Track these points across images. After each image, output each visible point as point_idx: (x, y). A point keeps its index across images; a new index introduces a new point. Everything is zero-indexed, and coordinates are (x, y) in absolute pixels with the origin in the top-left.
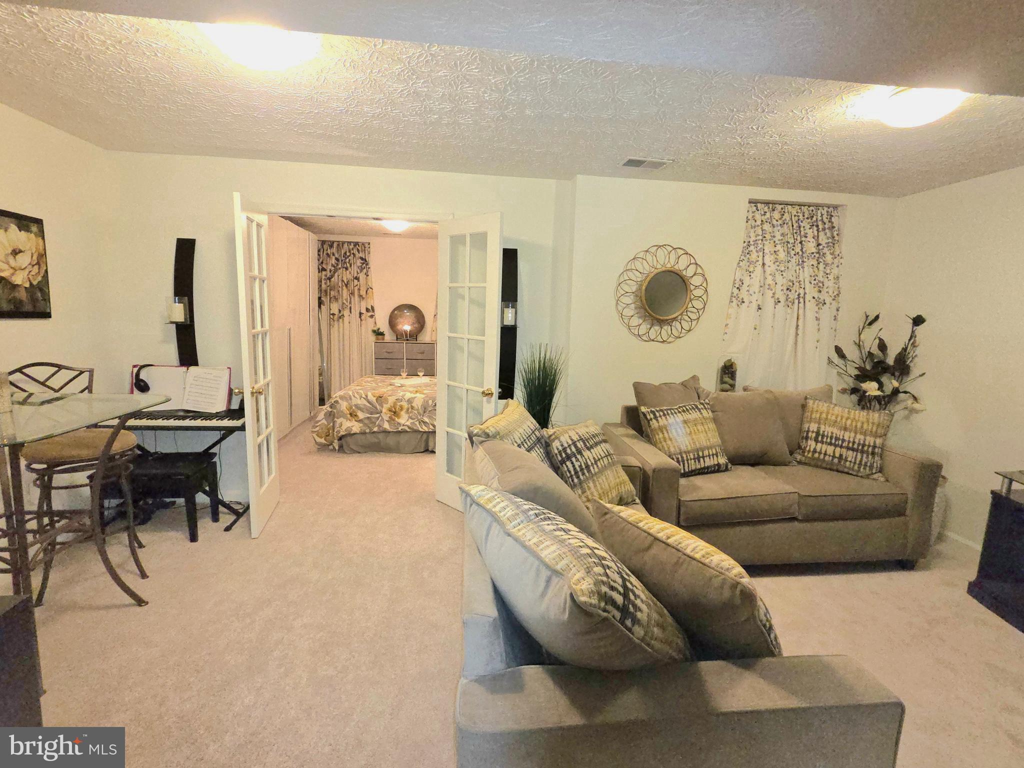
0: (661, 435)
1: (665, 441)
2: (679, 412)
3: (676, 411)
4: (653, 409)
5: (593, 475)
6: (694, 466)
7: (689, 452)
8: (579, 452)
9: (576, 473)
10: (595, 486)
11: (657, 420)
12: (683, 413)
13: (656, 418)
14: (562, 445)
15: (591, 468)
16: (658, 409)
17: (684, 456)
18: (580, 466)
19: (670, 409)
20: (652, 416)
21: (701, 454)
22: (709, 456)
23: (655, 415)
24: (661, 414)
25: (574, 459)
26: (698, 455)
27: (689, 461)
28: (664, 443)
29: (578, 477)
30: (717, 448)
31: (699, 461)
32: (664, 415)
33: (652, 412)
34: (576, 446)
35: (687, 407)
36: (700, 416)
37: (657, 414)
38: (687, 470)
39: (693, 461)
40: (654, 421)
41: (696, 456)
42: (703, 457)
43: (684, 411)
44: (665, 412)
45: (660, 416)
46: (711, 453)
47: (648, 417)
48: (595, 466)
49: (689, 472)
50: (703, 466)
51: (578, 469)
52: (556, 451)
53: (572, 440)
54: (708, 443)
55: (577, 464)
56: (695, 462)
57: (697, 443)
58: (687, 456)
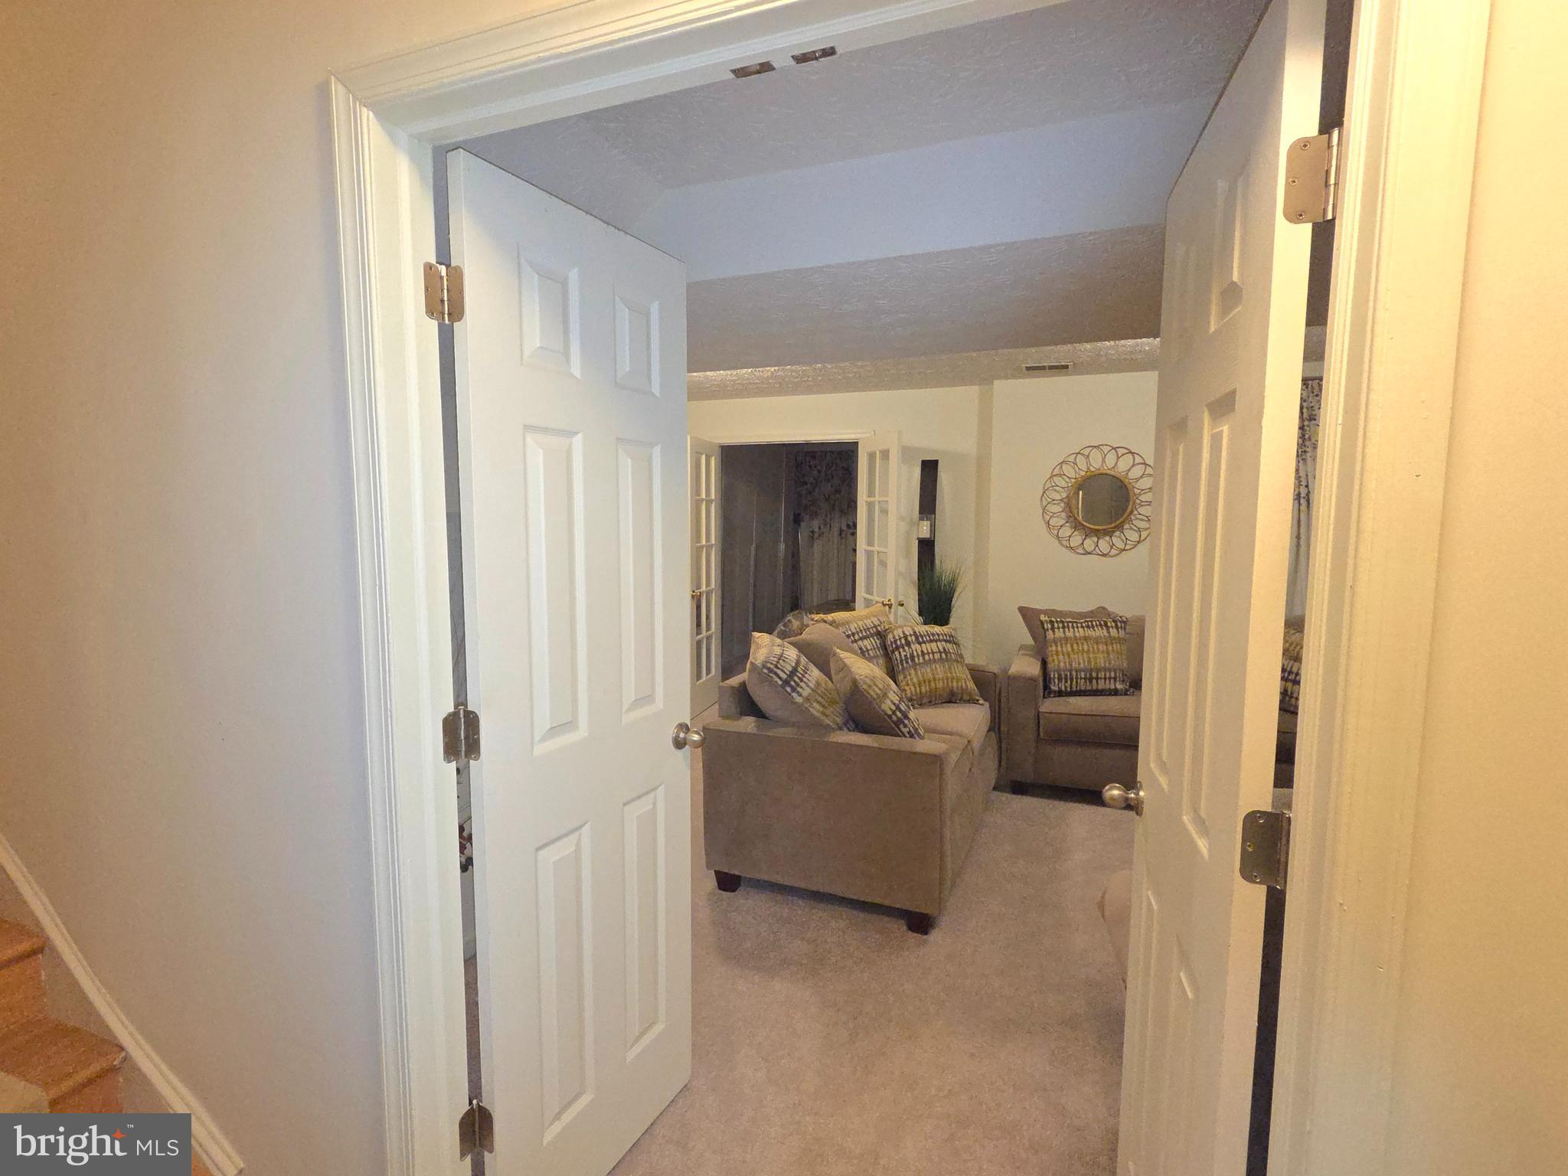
0: (1054, 648)
1: (1057, 655)
2: (1082, 627)
3: (1079, 625)
4: (1053, 619)
5: (916, 664)
6: (1083, 685)
7: (1081, 671)
8: (908, 644)
9: (901, 661)
10: (916, 674)
11: (1054, 632)
12: (1086, 629)
13: (1053, 629)
14: (894, 638)
15: (916, 659)
16: (1058, 620)
17: (1074, 673)
18: (906, 656)
19: (1072, 622)
20: (1049, 626)
21: (1094, 675)
22: (1105, 679)
23: (1053, 626)
24: (1061, 625)
25: (901, 650)
26: (1091, 675)
27: (1079, 680)
28: (1055, 657)
29: (902, 665)
30: (1118, 671)
31: (1091, 682)
32: (1064, 627)
33: (1051, 622)
34: (906, 639)
35: (1094, 623)
36: (1106, 634)
37: (1056, 625)
38: (1074, 689)
39: (1083, 680)
40: (1050, 632)
41: (1088, 676)
42: (1097, 679)
43: (1088, 627)
44: (1066, 624)
45: (1058, 628)
46: (1108, 676)
47: (1045, 626)
48: (921, 658)
49: (1077, 691)
50: (1094, 688)
51: (904, 658)
52: (889, 642)
53: (904, 634)
54: (1107, 664)
55: (903, 654)
56: (1086, 682)
57: (1093, 663)
58: (1077, 675)
